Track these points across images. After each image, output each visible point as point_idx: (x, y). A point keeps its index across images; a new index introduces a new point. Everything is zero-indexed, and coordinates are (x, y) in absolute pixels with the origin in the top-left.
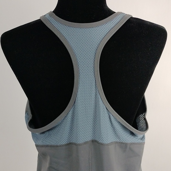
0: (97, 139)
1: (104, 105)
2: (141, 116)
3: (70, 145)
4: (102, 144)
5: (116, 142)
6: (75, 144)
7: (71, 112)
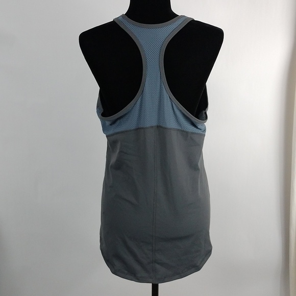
0: (161, 125)
1: (167, 95)
2: (203, 111)
3: (138, 130)
4: (165, 128)
5: (178, 130)
6: (142, 128)
7: (139, 100)
